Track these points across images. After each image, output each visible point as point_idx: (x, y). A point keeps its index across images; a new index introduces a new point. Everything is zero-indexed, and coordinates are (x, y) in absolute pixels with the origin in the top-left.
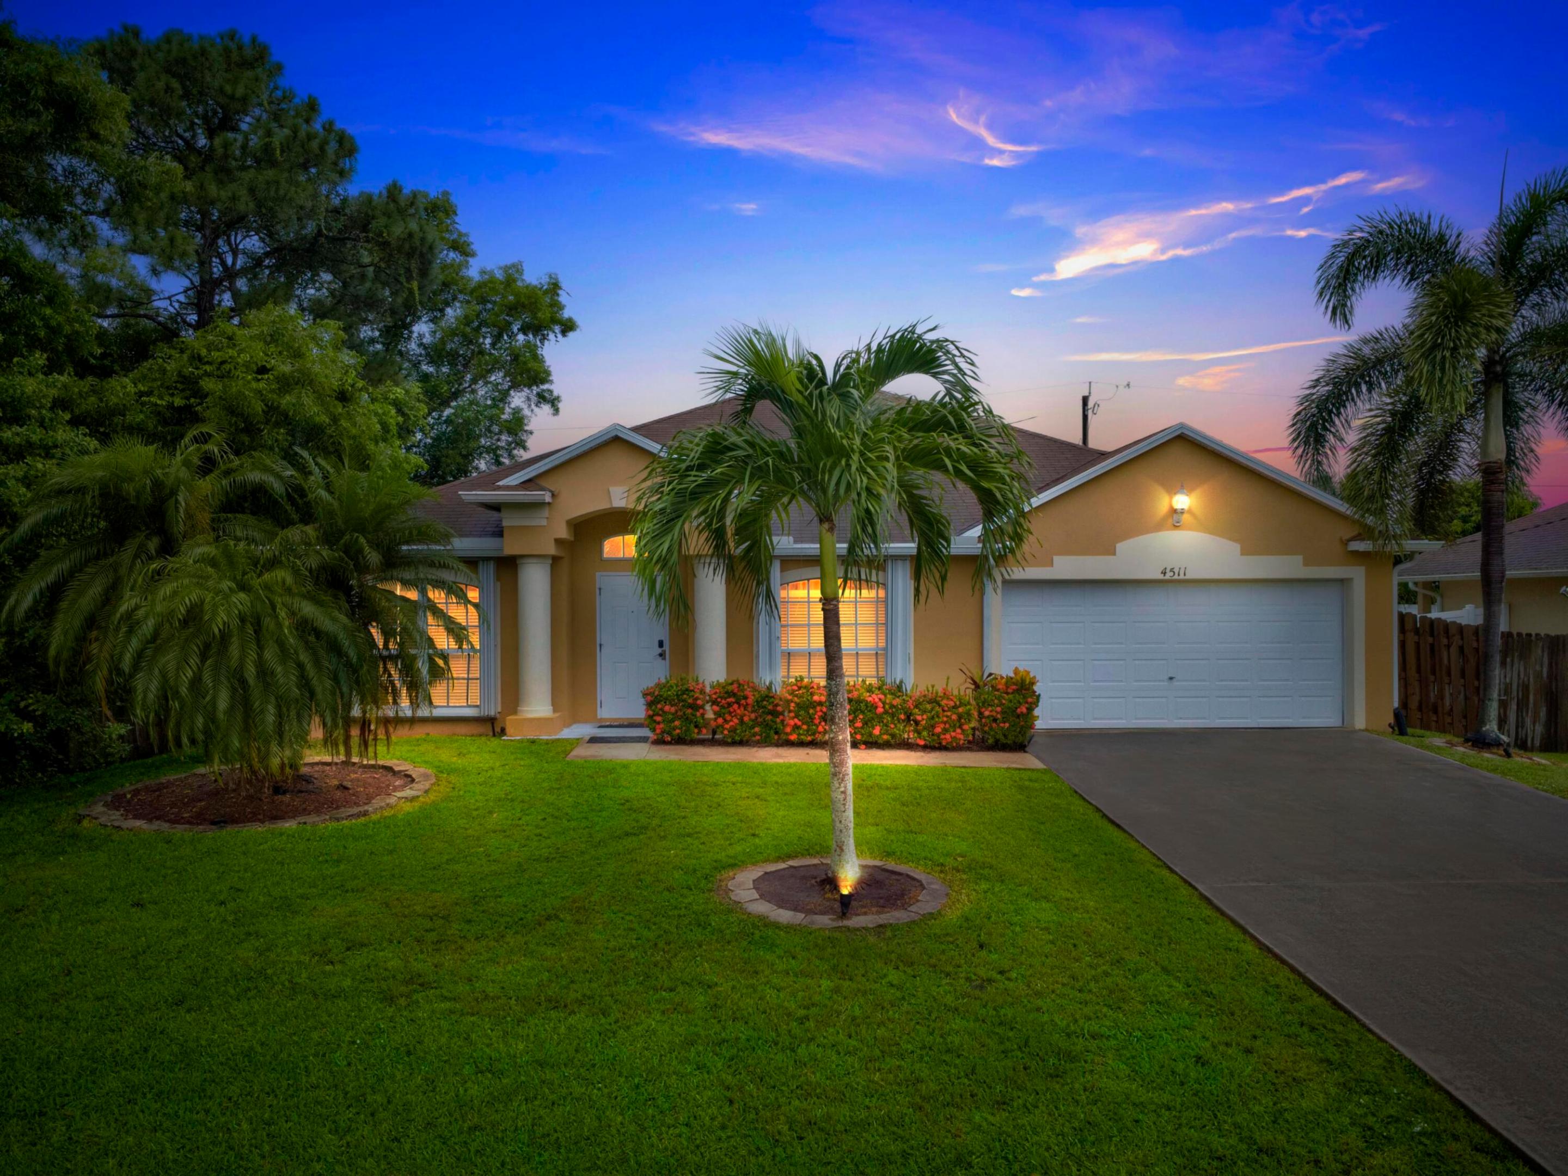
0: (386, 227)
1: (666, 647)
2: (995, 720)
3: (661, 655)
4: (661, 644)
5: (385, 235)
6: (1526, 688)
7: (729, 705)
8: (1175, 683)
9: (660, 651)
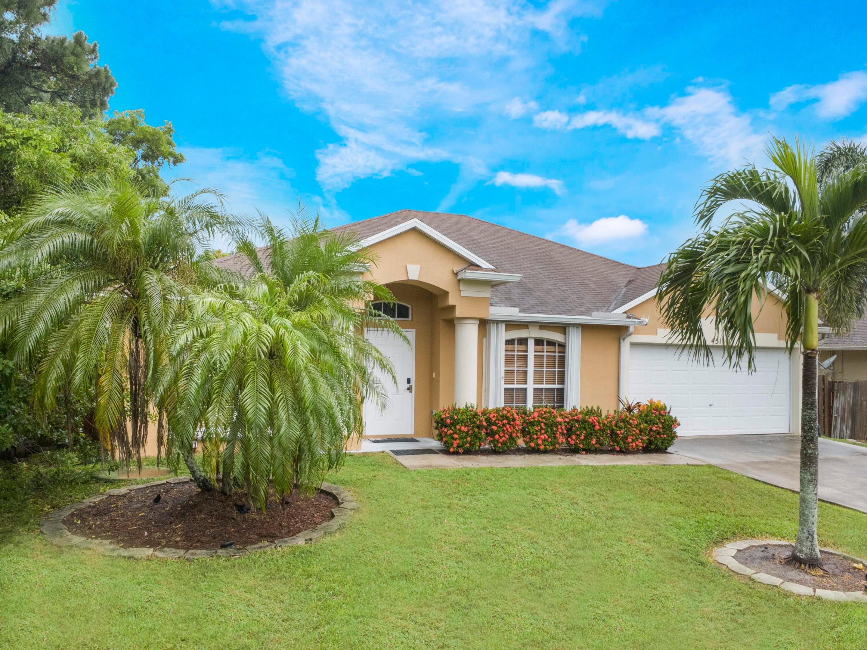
0: (76, 64)
1: (413, 383)
2: (658, 433)
3: (408, 389)
4: (409, 381)
5: (75, 69)
6: (844, 409)
7: (504, 425)
8: (712, 408)
9: (408, 386)
